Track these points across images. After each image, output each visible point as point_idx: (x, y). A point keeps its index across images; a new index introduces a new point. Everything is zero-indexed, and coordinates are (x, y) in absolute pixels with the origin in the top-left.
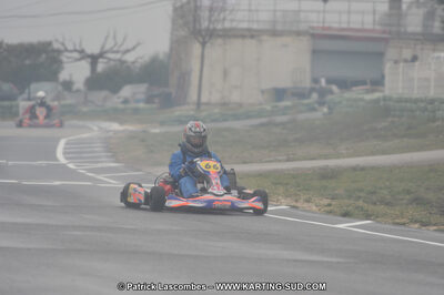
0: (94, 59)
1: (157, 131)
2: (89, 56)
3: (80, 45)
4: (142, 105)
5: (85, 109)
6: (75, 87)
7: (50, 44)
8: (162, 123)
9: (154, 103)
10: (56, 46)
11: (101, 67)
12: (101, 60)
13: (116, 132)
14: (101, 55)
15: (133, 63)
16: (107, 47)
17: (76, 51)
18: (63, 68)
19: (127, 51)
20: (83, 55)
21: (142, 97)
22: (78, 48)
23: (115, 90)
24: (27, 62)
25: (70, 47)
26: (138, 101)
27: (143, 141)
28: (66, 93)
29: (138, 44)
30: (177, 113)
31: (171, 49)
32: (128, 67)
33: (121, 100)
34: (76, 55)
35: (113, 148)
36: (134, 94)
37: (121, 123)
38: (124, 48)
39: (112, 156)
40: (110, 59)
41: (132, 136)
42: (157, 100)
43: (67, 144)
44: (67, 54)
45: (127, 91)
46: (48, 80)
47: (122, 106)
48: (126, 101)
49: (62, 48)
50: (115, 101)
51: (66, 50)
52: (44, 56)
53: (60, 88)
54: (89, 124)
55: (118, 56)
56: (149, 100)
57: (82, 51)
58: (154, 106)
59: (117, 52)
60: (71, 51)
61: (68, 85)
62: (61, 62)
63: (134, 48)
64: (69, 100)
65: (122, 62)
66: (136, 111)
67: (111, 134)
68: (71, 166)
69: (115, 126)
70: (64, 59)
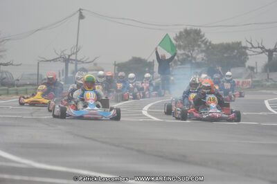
0: (270, 52)
2: (267, 51)
3: (262, 44)
7: (240, 43)
12: (274, 53)
14: (275, 50)
17: (259, 47)
18: (248, 59)
20: (263, 50)
22: (260, 45)
24: (225, 55)
25: (256, 45)
34: (259, 50)
46: (239, 66)
49: (250, 46)
51: (253, 47)
52: (236, 51)
57: (263, 48)
60: (256, 48)
62: (247, 55)
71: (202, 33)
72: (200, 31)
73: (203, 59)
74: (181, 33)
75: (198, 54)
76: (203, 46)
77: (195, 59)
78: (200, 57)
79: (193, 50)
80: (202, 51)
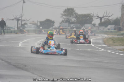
0: (101, 18)
1: (117, 37)
2: (100, 18)
3: (98, 15)
4: (113, 30)
5: (98, 31)
6: (96, 26)
7: (90, 14)
8: (118, 35)
9: (116, 30)
10: (91, 15)
11: (103, 20)
12: (103, 19)
13: (106, 37)
14: (103, 17)
15: (111, 19)
16: (105, 15)
17: (96, 16)
18: (93, 21)
19: (110, 16)
20: (98, 17)
21: (113, 28)
23: (106, 26)
24: (84, 19)
25: (95, 15)
26: (112, 29)
27: (112, 39)
28: (94, 27)
29: (113, 15)
30: (122, 33)
31: (121, 16)
32: (110, 20)
33: (108, 29)
34: (96, 17)
35: (105, 41)
36: (111, 27)
37: (107, 35)
38: (109, 16)
39: (104, 43)
40: (105, 18)
41: (110, 38)
42: (117, 29)
43: (93, 40)
44: (94, 17)
45: (109, 27)
46: (89, 23)
47: (108, 31)
48: (109, 29)
49: (93, 15)
50: (106, 29)
51: (94, 16)
52: (88, 17)
53: (92, 26)
54: (99, 35)
55: (107, 18)
56: (115, 29)
57: (98, 16)
58: (116, 31)
59: (107, 17)
60: (95, 16)
61: (94, 25)
62: (93, 19)
63: (111, 16)
64: (94, 29)
65: (108, 19)
66: (111, 32)
67: (104, 38)
68: (93, 46)
69: (106, 36)
70: (93, 18)
71: (74, 10)
72: (73, 9)
73: (74, 20)
74: (66, 9)
75: (72, 18)
76: (75, 15)
77: (71, 20)
78: (73, 19)
79: (71, 17)
80: (74, 17)
